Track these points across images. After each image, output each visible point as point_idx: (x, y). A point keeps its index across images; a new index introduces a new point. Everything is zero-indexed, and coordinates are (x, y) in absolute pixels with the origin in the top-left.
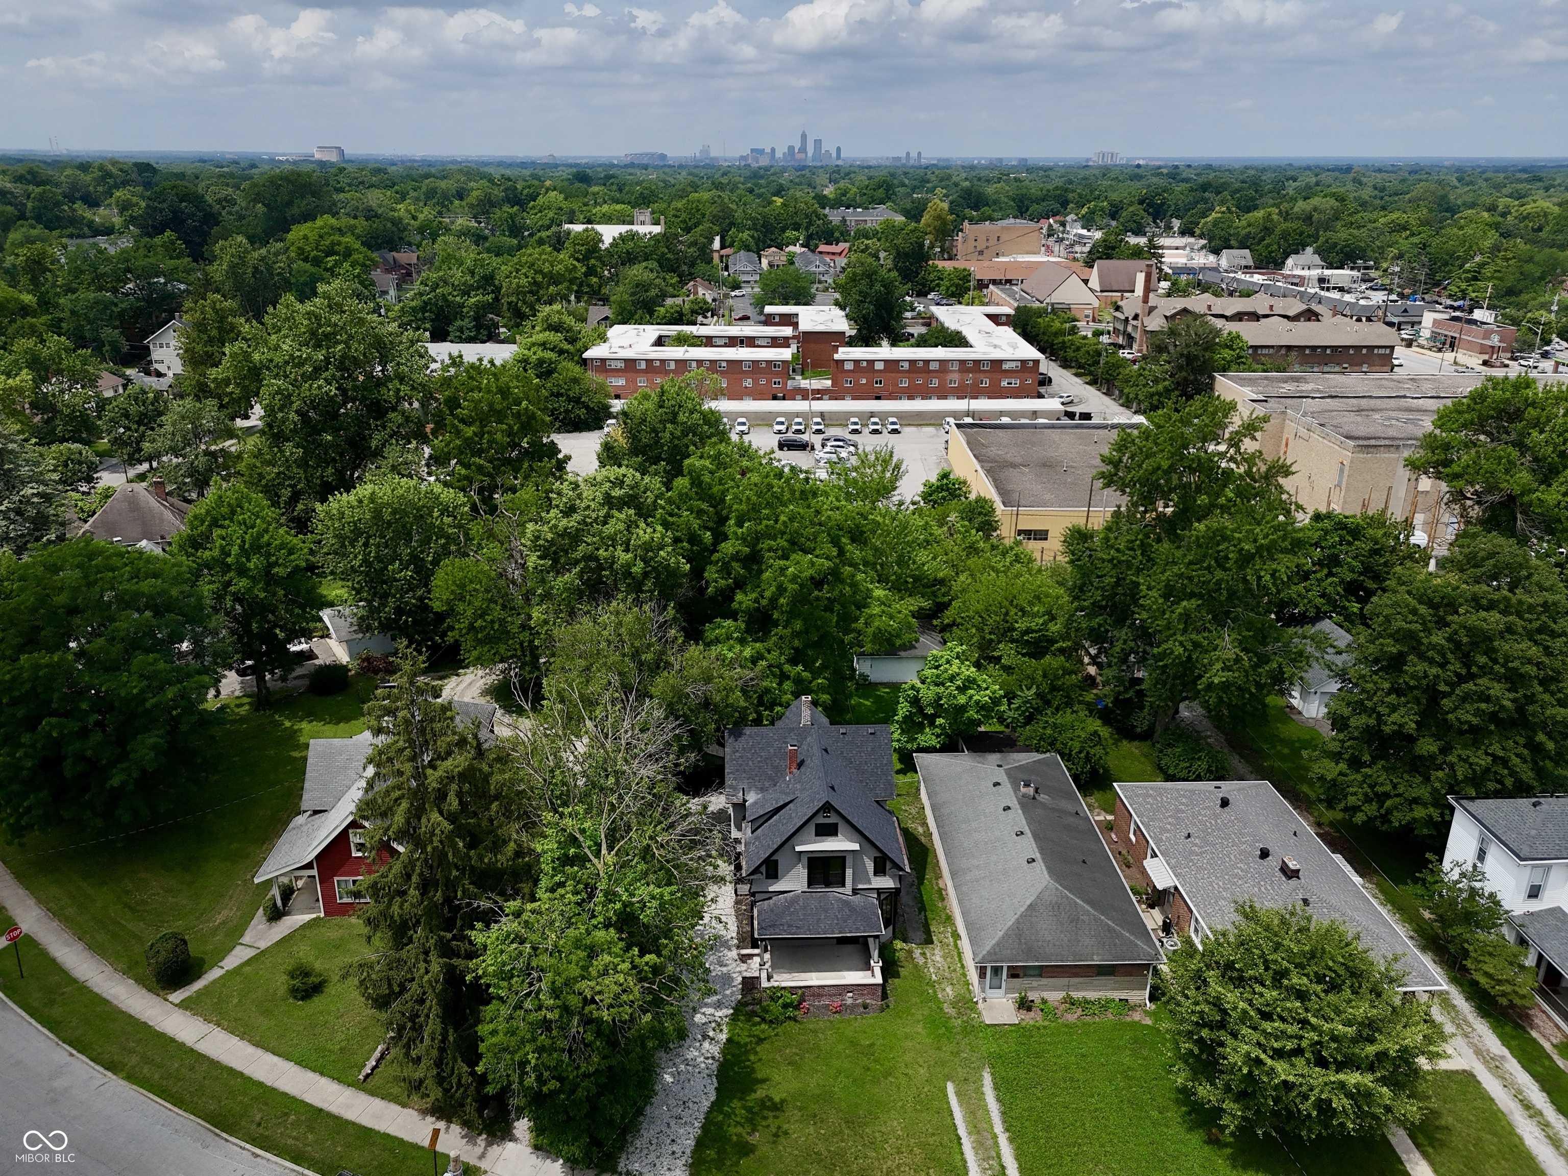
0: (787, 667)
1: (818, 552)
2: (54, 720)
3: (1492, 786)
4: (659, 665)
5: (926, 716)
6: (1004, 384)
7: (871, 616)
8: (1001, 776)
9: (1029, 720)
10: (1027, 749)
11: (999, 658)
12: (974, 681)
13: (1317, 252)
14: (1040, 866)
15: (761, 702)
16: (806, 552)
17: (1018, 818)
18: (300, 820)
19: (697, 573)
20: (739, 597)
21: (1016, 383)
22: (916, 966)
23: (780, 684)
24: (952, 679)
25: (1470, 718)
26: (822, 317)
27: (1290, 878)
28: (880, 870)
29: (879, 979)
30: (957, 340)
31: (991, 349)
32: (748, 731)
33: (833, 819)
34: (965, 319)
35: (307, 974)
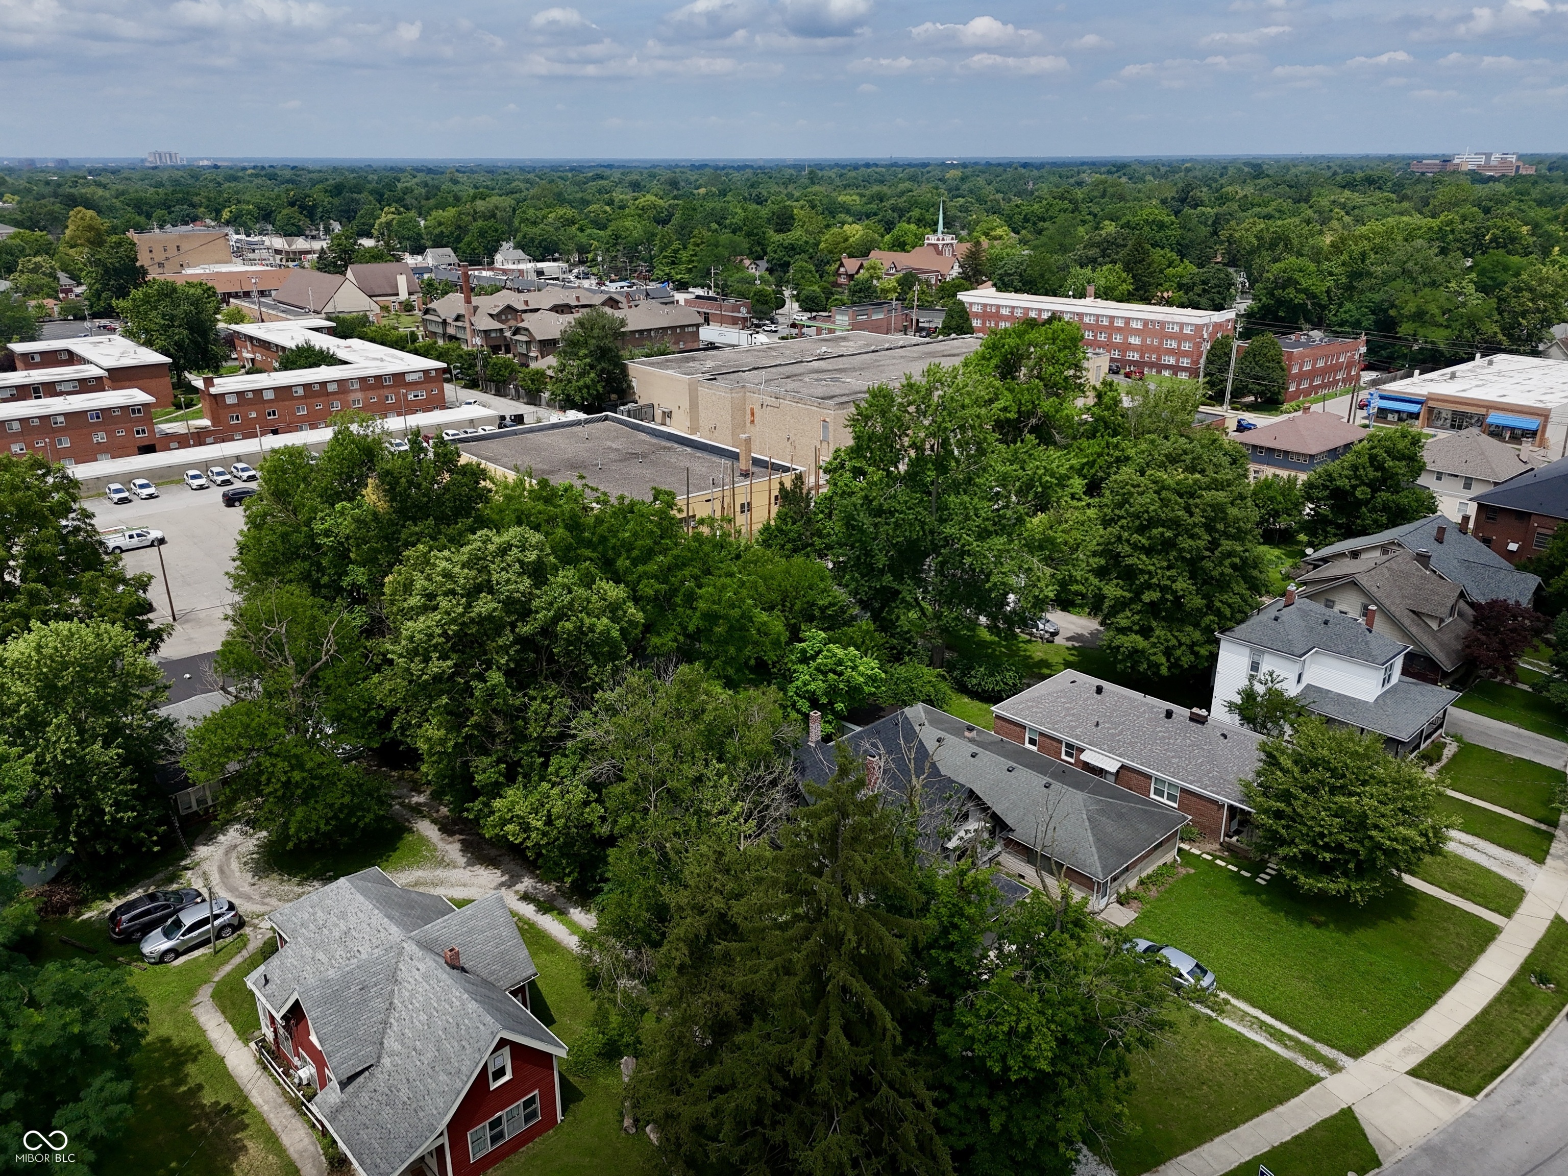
6: (411, 397)
8: (935, 732)
13: (518, 246)
17: (994, 758)
21: (423, 395)
27: (1203, 723)
31: (378, 363)
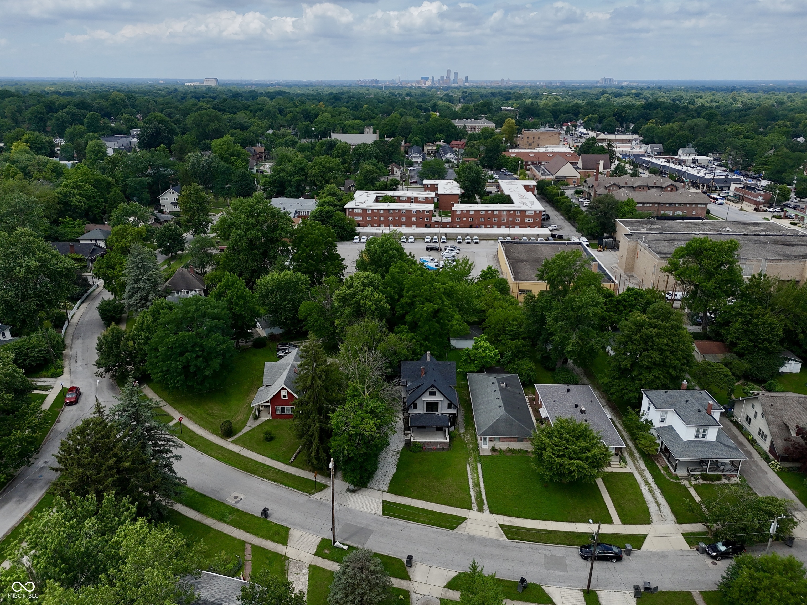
0: (423, 342)
1: (435, 302)
2: (189, 353)
3: (655, 386)
4: (380, 340)
5: (471, 360)
6: (526, 221)
7: (453, 325)
8: (495, 380)
9: (509, 362)
10: (507, 372)
11: (501, 340)
12: (488, 348)
13: (694, 147)
14: (503, 409)
15: (413, 353)
16: (430, 302)
17: (498, 394)
18: (262, 388)
19: (393, 309)
20: (407, 317)
21: (532, 221)
22: (461, 439)
23: (420, 348)
24: (481, 347)
25: (646, 363)
26: (449, 186)
27: (582, 413)
28: (449, 407)
29: (448, 440)
30: (508, 200)
31: (522, 205)
32: (409, 362)
33: (435, 390)
34: (514, 187)
35: (270, 434)
